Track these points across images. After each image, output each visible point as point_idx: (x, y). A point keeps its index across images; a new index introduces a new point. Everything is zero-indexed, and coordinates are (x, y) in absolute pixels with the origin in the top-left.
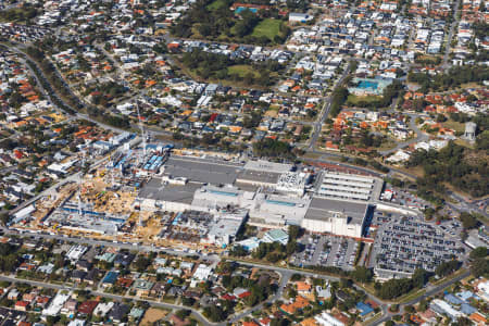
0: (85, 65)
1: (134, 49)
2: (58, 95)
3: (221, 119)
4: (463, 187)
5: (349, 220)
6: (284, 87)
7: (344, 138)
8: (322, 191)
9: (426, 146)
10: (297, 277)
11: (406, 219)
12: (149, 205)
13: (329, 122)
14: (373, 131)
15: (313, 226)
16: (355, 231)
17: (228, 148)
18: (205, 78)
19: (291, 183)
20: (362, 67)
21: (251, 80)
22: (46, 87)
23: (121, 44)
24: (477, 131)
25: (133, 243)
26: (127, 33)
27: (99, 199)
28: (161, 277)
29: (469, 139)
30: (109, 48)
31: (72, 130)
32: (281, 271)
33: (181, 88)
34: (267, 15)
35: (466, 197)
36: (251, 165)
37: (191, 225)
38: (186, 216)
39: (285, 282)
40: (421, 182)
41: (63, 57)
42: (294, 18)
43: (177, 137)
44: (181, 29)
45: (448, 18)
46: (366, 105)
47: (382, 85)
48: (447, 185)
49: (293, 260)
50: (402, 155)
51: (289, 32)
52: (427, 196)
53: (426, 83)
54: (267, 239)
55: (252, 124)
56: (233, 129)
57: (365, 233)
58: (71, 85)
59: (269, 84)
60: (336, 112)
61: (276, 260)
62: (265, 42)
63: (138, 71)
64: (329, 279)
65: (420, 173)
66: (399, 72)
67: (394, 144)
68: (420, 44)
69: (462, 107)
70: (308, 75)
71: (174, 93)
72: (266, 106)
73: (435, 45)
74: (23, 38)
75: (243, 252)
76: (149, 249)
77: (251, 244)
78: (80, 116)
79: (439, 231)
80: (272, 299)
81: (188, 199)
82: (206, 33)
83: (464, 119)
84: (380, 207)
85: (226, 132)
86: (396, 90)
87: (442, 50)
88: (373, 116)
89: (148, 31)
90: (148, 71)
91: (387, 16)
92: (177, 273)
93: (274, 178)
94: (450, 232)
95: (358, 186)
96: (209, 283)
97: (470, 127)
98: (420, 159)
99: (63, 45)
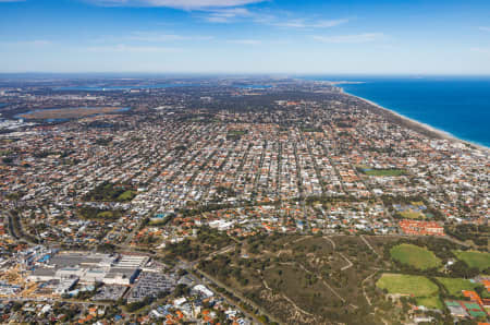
0: (33, 216)
1: (60, 208)
2: (15, 231)
3: (87, 236)
4: (185, 257)
5: (124, 277)
6: (121, 220)
7: (140, 240)
8: (120, 265)
9: (173, 241)
10: (92, 306)
11: (153, 274)
12: (34, 279)
13: (136, 233)
14: (155, 236)
15: (108, 281)
16: (126, 282)
17: (85, 249)
18: (87, 218)
19: (106, 263)
20: (162, 208)
21: (107, 218)
22: (11, 227)
23: (54, 206)
24: (198, 233)
25: (18, 299)
26: (60, 201)
27: (12, 278)
28: (24, 313)
29: (195, 236)
30: (48, 208)
31: (13, 247)
32: (85, 304)
33: (73, 224)
34: (127, 189)
35: (185, 262)
36: (92, 256)
37: (51, 286)
38: (49, 282)
39: (85, 308)
40: (167, 257)
41: (26, 214)
42: (139, 190)
43: (63, 246)
44: (87, 197)
45: (208, 186)
46: (155, 225)
47: (166, 216)
48: (180, 257)
49: (93, 298)
50: (163, 245)
51: (135, 196)
52: (168, 263)
53: (186, 213)
54: (84, 289)
55: (100, 238)
56: (91, 240)
57: (132, 282)
58: (23, 225)
59: (115, 219)
60: (141, 229)
61: (84, 299)
62: (123, 201)
63: (56, 217)
64: (106, 305)
65: (168, 252)
66: (176, 210)
67: (161, 241)
68: (191, 197)
69: (198, 223)
70: (135, 213)
71: (70, 226)
72: (110, 229)
73: (198, 197)
74: (12, 206)
75: (70, 296)
76: (24, 299)
77: (75, 292)
78: (21, 240)
79: (167, 277)
80: (76, 318)
81: (53, 274)
82: (97, 198)
83: (197, 227)
84: (144, 270)
85: (87, 241)
86: (171, 217)
87: (200, 199)
88: (156, 230)
89: (71, 199)
90: (62, 218)
91: (181, 186)
92: (33, 310)
93: (99, 261)
94: (171, 279)
95: (133, 261)
96: (47, 313)
97: (194, 231)
98: (170, 246)
99: (28, 208)
